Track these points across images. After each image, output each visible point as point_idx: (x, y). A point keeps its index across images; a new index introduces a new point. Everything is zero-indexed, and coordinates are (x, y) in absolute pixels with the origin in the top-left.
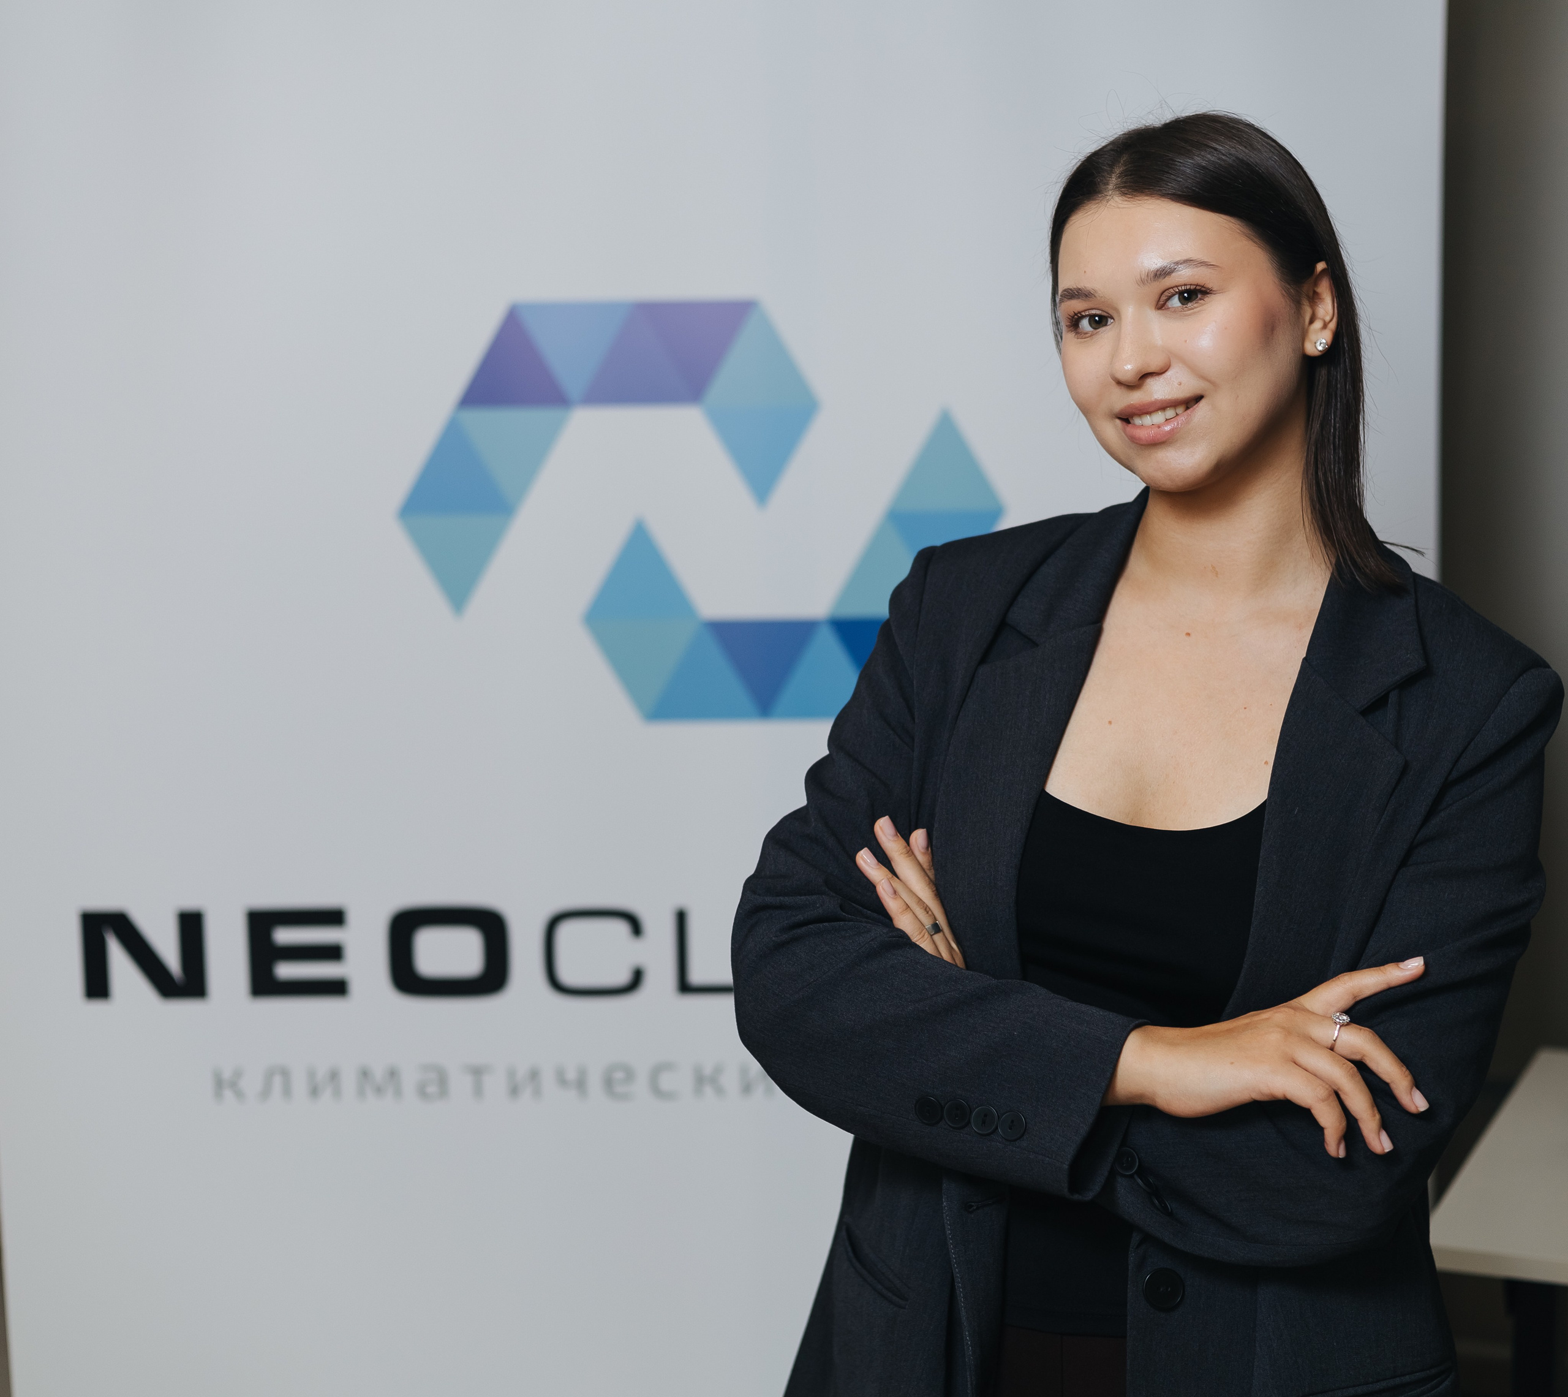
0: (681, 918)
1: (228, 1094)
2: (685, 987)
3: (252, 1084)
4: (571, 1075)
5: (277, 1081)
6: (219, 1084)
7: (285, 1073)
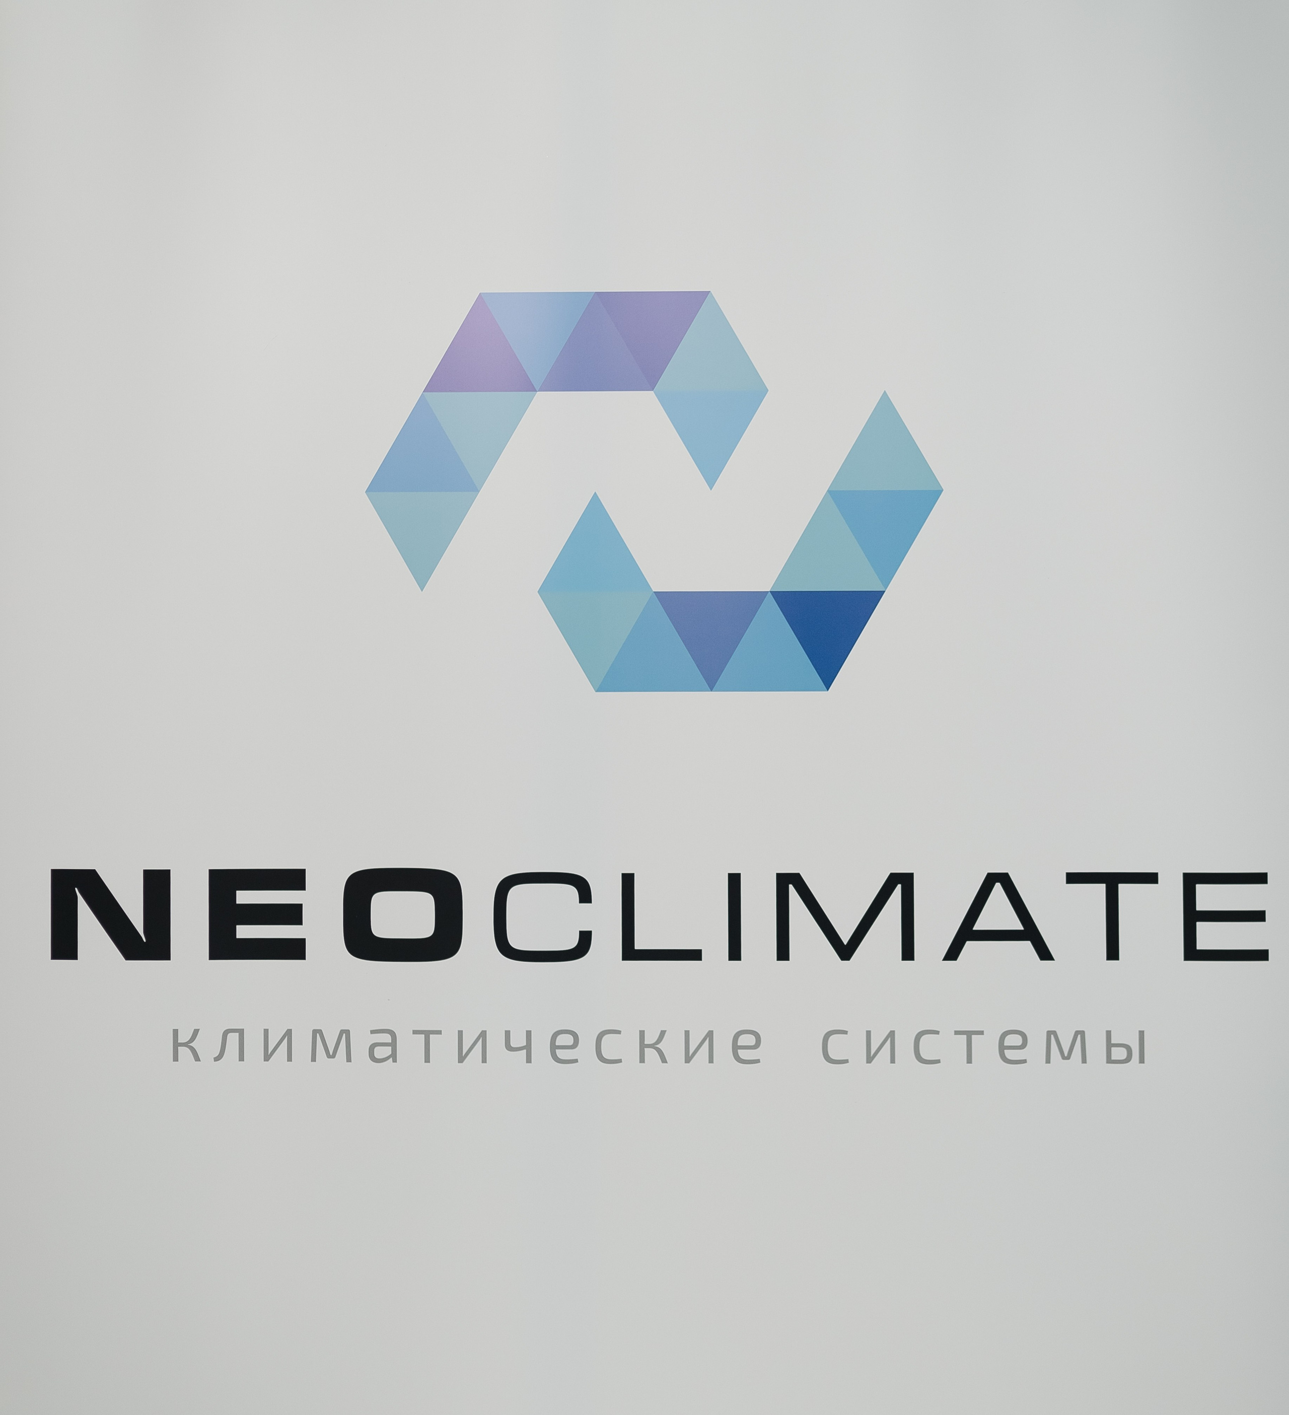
0: (628, 881)
1: (183, 1051)
2: (630, 952)
3: (207, 1045)
4: (518, 1040)
5: (233, 1038)
6: (176, 1045)
7: (241, 1032)
